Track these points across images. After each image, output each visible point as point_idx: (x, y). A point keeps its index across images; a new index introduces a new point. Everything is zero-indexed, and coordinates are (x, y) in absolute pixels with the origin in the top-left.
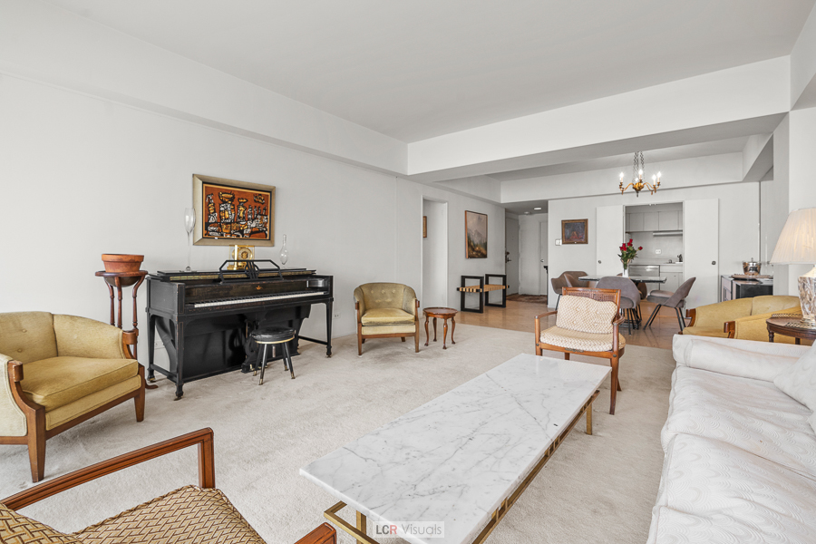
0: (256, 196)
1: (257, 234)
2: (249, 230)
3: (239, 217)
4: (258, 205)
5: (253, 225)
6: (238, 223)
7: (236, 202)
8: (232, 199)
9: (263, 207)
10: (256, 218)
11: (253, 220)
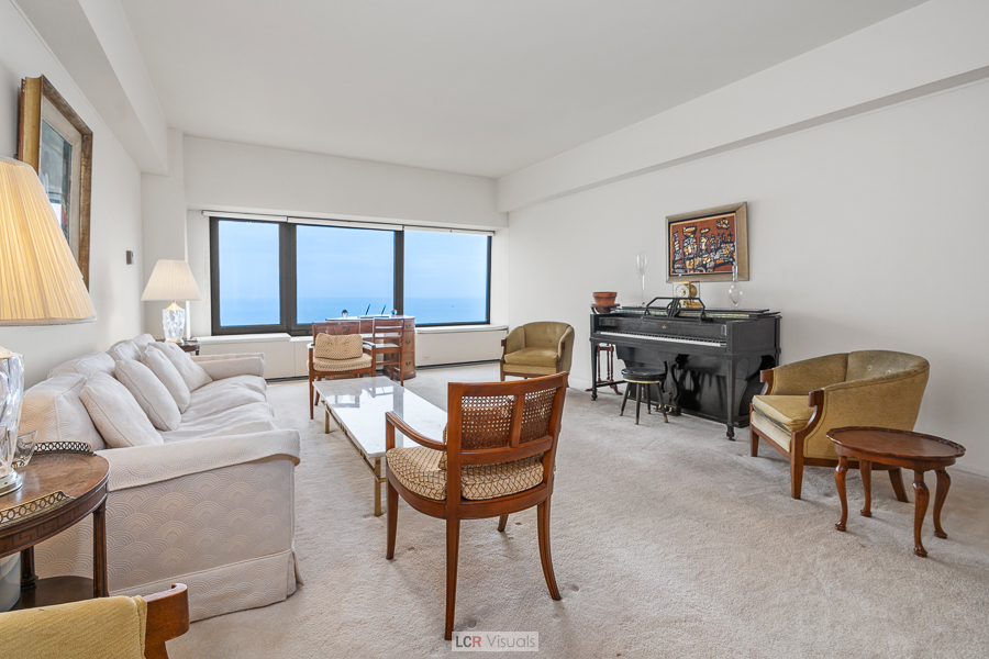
0: (718, 221)
1: (722, 267)
2: (713, 263)
3: (701, 250)
4: (722, 231)
5: (717, 257)
6: (700, 256)
7: (698, 234)
8: (694, 233)
9: (727, 232)
10: (720, 248)
11: (716, 250)
